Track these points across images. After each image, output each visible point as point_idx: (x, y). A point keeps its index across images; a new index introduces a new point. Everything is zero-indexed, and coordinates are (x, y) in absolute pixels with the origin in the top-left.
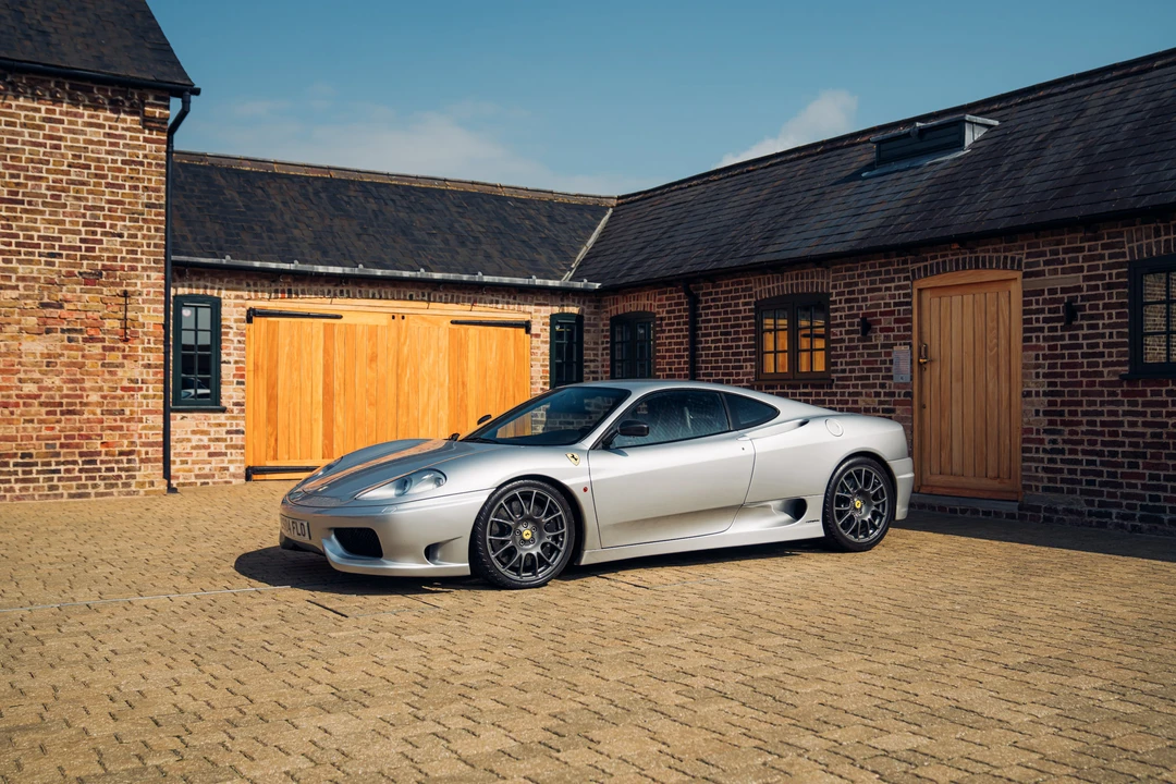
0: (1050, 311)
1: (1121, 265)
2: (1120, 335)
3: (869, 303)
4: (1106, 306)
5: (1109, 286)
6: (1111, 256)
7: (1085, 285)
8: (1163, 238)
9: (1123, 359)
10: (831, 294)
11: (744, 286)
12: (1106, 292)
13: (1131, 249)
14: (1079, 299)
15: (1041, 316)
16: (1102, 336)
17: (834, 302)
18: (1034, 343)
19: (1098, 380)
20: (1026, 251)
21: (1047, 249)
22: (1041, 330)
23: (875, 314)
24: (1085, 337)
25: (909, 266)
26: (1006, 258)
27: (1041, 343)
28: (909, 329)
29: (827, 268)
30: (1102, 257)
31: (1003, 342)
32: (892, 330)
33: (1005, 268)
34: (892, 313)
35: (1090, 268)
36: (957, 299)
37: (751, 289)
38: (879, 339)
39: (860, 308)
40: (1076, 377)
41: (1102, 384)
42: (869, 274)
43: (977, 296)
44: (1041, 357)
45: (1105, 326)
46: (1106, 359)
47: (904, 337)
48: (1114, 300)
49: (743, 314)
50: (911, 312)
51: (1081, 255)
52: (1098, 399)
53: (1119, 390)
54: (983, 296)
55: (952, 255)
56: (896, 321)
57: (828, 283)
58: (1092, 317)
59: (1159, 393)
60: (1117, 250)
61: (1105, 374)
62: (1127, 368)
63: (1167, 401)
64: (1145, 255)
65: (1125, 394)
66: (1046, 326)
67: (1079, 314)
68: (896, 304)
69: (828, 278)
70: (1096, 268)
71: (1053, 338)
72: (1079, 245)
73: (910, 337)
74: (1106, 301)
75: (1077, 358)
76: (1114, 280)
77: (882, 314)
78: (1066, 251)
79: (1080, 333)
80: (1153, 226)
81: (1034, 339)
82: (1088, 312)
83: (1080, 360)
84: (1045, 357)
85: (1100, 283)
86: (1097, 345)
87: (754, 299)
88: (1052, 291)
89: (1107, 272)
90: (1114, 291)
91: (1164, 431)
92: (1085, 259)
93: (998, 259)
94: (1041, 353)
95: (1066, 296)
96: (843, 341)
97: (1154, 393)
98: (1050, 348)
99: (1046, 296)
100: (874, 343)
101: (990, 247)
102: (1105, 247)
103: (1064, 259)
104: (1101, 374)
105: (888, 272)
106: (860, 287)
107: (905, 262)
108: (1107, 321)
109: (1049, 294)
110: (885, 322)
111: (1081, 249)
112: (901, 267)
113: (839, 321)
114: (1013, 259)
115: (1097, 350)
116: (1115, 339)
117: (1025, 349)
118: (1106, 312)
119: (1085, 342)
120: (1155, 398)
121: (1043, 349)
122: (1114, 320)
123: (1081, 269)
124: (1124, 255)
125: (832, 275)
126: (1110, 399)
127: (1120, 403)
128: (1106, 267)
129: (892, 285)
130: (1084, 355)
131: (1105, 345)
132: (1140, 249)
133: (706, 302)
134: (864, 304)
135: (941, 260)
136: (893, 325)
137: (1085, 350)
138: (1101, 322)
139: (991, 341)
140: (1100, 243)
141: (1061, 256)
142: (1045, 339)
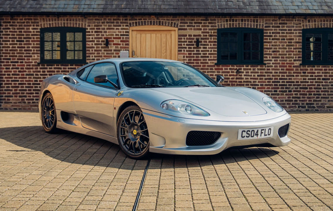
0: (189, 42)
1: (215, 29)
2: (214, 51)
3: (107, 34)
4: (209, 42)
5: (211, 36)
6: (211, 26)
7: (202, 35)
8: (229, 23)
9: (215, 58)
10: (87, 29)
11: (33, 21)
12: (210, 37)
13: (218, 25)
14: (200, 39)
15: (186, 43)
16: (208, 51)
17: (89, 32)
18: (183, 52)
19: (206, 65)
20: (180, 21)
21: (188, 22)
22: (186, 48)
23: (111, 38)
24: (202, 51)
25: (128, 21)
26: (172, 23)
27: (186, 52)
28: (128, 44)
29: (85, 18)
30: (208, 26)
31: (168, 51)
32: (120, 44)
33: (171, 26)
34: (120, 38)
35: (204, 29)
36: (148, 35)
37: (38, 23)
38: (113, 48)
39: (103, 35)
40: (199, 64)
41: (208, 66)
42: (107, 23)
43: (157, 35)
44: (185, 57)
45: (209, 48)
46: (209, 58)
47: (125, 48)
48: (212, 40)
49: (32, 33)
50: (129, 38)
51: (201, 25)
52: (207, 71)
53: (214, 68)
54: (160, 35)
55: (149, 19)
56: (121, 41)
57: (85, 24)
58: (204, 45)
59: (227, 69)
60: (214, 25)
61: (209, 63)
62: (216, 61)
63: (230, 71)
64: (223, 27)
65: (216, 69)
66: (187, 47)
67: (200, 44)
68: (121, 35)
69: (85, 22)
70: (206, 29)
71: (190, 51)
72: (200, 21)
73: (128, 48)
74: (210, 40)
75: (199, 57)
76: (212, 34)
77: (114, 38)
78: (195, 23)
79: (200, 50)
80: (225, 19)
81: (183, 51)
82: (203, 43)
83: (200, 58)
84: (187, 57)
85: (207, 34)
86: (206, 54)
87: (40, 27)
88: (189, 35)
89: (210, 31)
90: (212, 37)
91: (228, 80)
92: (202, 26)
93: (169, 23)
94: (185, 56)
95: (195, 37)
96: (94, 47)
97: (225, 69)
98: (189, 54)
99: (188, 37)
100: (110, 49)
101: (165, 18)
102: (209, 23)
103: (195, 26)
104: (208, 63)
105: (118, 23)
106: (103, 27)
107: (126, 20)
108: (210, 46)
109: (189, 36)
110: (115, 41)
111: (201, 23)
112: (124, 21)
113: (91, 39)
114: (175, 24)
115: (206, 55)
116: (212, 52)
117: (178, 54)
118: (209, 44)
119: (202, 53)
120: (225, 71)
121: (186, 54)
122: (212, 46)
123: (201, 29)
124: (216, 26)
125: (87, 21)
126: (211, 71)
127: (214, 72)
128: (209, 29)
129: (120, 28)
130: (202, 57)
131: (209, 54)
132: (221, 25)
133: (6, 26)
134: (105, 34)
135: (143, 21)
136: (120, 43)
137: (202, 55)
138: (207, 47)
139: (163, 51)
140: (208, 22)
141: (193, 24)
142: (187, 51)
